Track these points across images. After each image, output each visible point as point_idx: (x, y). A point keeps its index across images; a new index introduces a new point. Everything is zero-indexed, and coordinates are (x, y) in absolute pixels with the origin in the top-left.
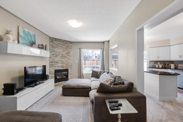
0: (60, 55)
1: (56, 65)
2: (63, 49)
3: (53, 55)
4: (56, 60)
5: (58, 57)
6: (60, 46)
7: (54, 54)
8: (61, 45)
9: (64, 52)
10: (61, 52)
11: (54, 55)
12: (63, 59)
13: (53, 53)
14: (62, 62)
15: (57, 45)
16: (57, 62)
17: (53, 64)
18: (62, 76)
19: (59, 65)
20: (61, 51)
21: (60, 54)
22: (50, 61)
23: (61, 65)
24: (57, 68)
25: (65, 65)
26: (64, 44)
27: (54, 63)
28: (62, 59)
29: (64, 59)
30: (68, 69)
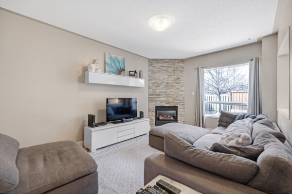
0: (164, 84)
1: (157, 99)
2: (169, 74)
3: (153, 84)
4: (158, 92)
5: (161, 86)
6: (163, 70)
7: (155, 83)
8: (165, 69)
9: (170, 79)
10: (165, 79)
11: (155, 85)
12: (167, 90)
13: (154, 81)
14: (167, 95)
15: (158, 68)
16: (159, 95)
18: (167, 116)
19: (161, 99)
20: (166, 77)
21: (164, 82)
22: (149, 93)
23: (165, 99)
24: (159, 104)
25: (172, 100)
26: (169, 65)
27: (154, 97)
28: (166, 91)
29: (171, 90)
30: (177, 107)
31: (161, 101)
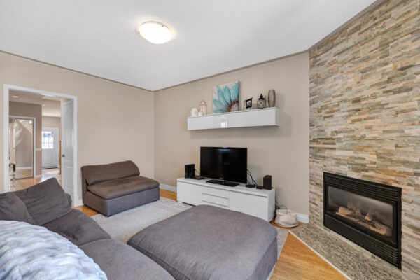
0: (346, 107)
1: (326, 153)
2: (364, 66)
3: (319, 112)
4: (328, 132)
5: (337, 115)
6: (344, 63)
7: (323, 108)
8: (348, 55)
9: (367, 83)
10: (349, 89)
11: (323, 113)
12: (357, 125)
13: (320, 104)
14: (358, 143)
16: (331, 141)
17: (320, 150)
19: (338, 153)
20: (351, 82)
21: (345, 101)
22: (310, 137)
23: (351, 153)
24: (335, 169)
25: (373, 158)
27: (321, 146)
28: (352, 126)
29: (369, 123)
30: (399, 190)
31: (339, 161)
